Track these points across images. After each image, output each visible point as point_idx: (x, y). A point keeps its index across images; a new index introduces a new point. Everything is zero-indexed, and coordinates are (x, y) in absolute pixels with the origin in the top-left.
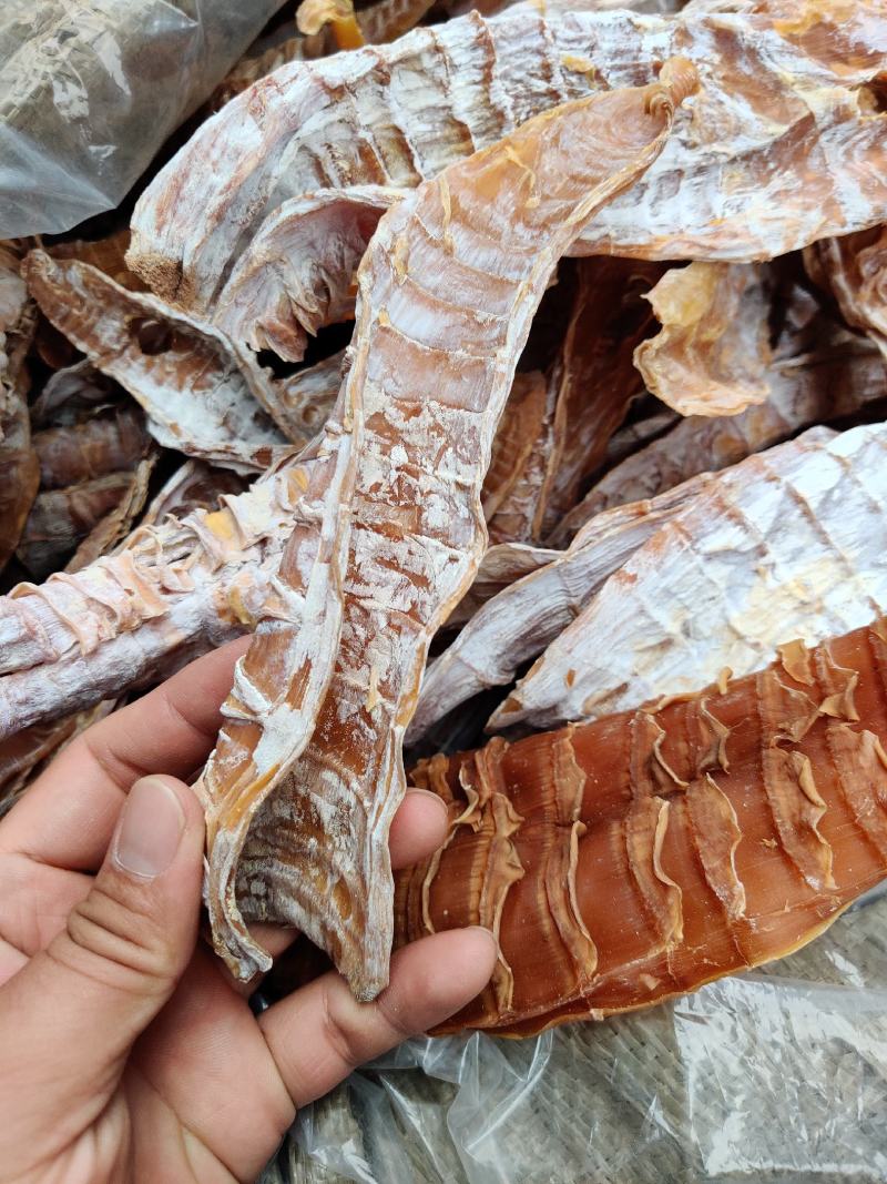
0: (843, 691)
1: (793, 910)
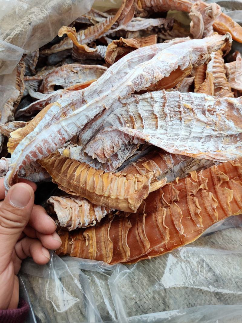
0: (205, 183)
1: (194, 232)
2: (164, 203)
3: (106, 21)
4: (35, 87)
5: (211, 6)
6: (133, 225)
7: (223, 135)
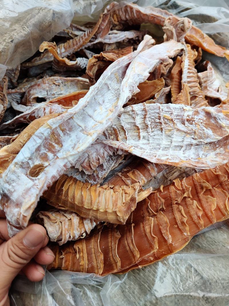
0: (189, 191)
1: (181, 240)
2: (150, 212)
3: (85, 34)
4: (18, 99)
5: (182, 20)
6: (123, 235)
7: (203, 143)
